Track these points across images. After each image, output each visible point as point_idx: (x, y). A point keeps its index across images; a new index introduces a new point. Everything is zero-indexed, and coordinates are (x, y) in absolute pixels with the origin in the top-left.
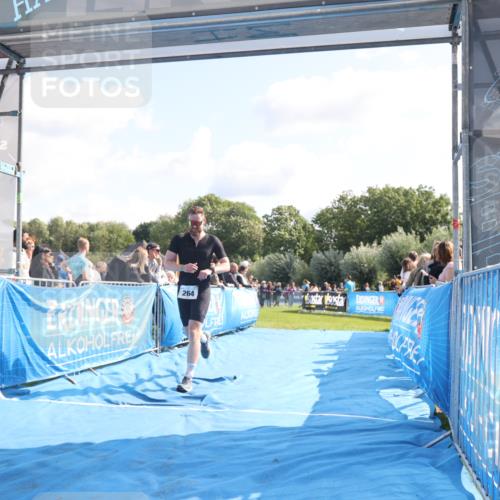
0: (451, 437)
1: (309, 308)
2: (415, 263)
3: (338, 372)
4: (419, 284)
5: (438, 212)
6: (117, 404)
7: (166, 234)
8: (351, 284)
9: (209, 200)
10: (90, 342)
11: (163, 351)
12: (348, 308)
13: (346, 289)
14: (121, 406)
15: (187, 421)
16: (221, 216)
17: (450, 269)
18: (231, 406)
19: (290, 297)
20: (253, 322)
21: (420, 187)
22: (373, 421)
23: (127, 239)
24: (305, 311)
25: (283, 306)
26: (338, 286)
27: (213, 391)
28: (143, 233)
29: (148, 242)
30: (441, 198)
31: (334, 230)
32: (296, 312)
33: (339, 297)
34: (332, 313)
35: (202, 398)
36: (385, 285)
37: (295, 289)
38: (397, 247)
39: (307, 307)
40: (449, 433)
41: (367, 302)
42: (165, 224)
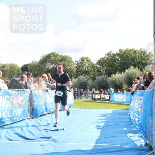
0: (153, 154)
1: (95, 100)
2: (139, 81)
3: (106, 126)
4: (140, 90)
5: (148, 59)
6: (14, 141)
7: (35, 69)
8: (112, 89)
9: (53, 55)
10: (2, 115)
11: (33, 118)
12: (111, 100)
13: (110, 92)
14: (15, 142)
15: (43, 148)
16: (58, 61)
17: (153, 83)
18: (61, 141)
19: (87, 95)
20: (71, 106)
21: (141, 49)
22: (121, 147)
23: (18, 71)
24: (93, 101)
25: (84, 99)
26: (107, 91)
27: (53, 135)
28: (25, 68)
29: (27, 72)
30: (149, 54)
31: (105, 67)
32: (89, 101)
33: (107, 95)
34: (104, 102)
35: (49, 138)
36: (126, 90)
37: (89, 92)
38: (131, 74)
39: (94, 99)
40: (152, 152)
41: (119, 97)
42: (34, 64)
